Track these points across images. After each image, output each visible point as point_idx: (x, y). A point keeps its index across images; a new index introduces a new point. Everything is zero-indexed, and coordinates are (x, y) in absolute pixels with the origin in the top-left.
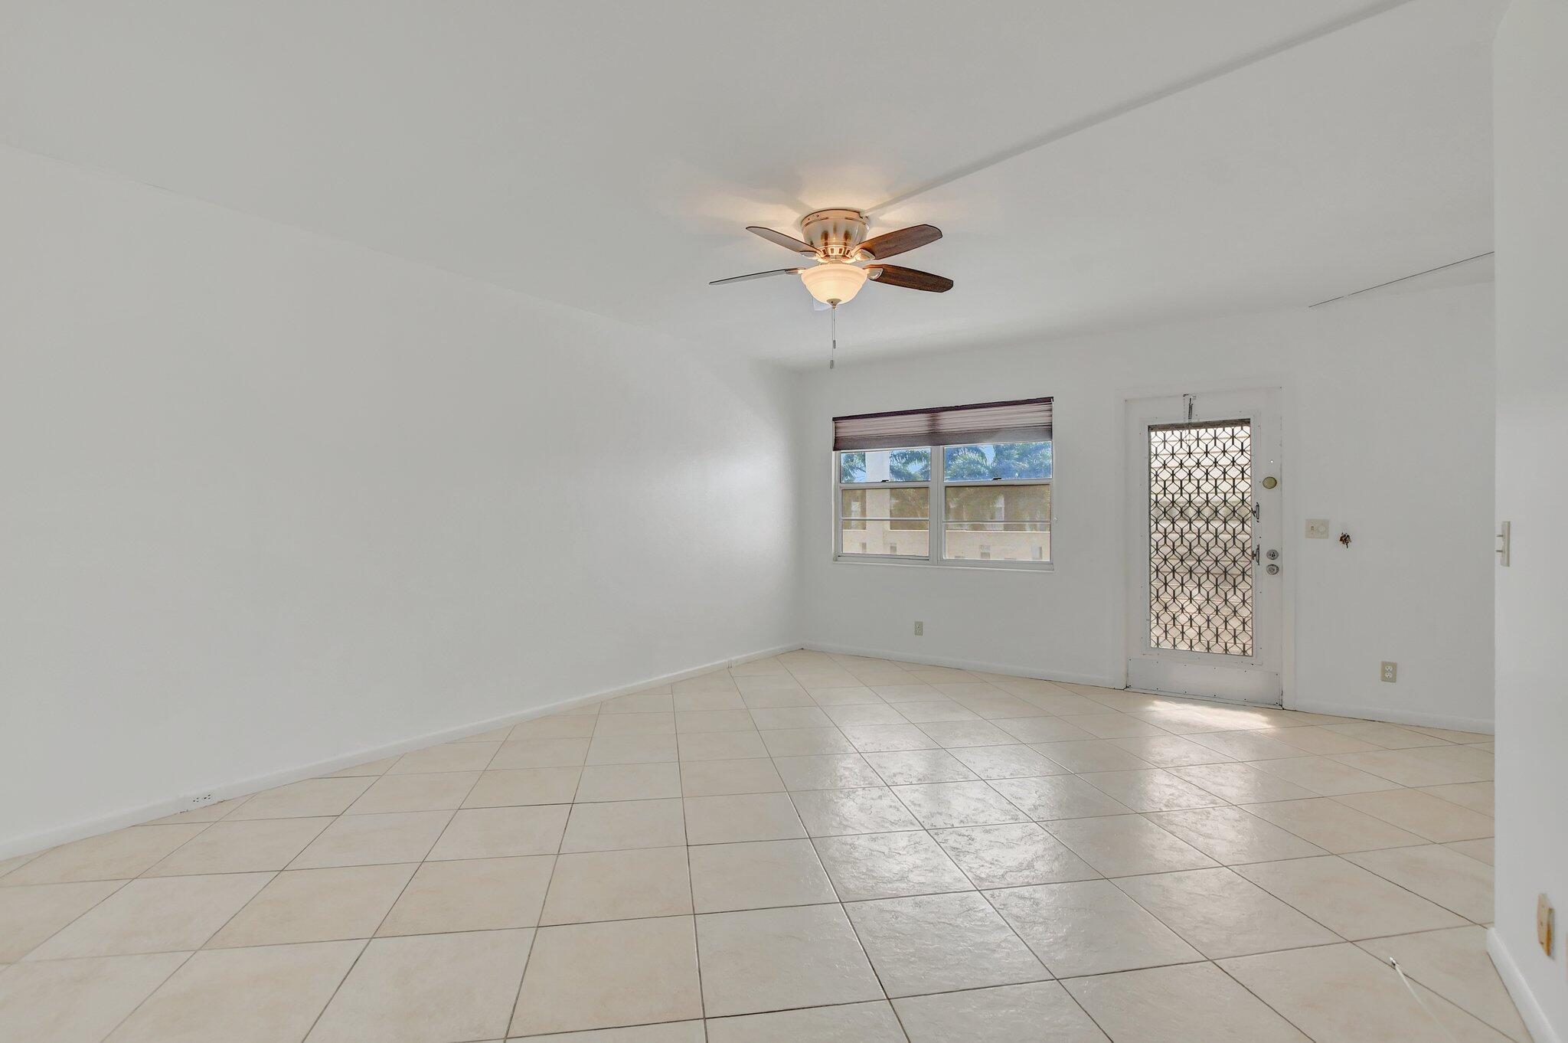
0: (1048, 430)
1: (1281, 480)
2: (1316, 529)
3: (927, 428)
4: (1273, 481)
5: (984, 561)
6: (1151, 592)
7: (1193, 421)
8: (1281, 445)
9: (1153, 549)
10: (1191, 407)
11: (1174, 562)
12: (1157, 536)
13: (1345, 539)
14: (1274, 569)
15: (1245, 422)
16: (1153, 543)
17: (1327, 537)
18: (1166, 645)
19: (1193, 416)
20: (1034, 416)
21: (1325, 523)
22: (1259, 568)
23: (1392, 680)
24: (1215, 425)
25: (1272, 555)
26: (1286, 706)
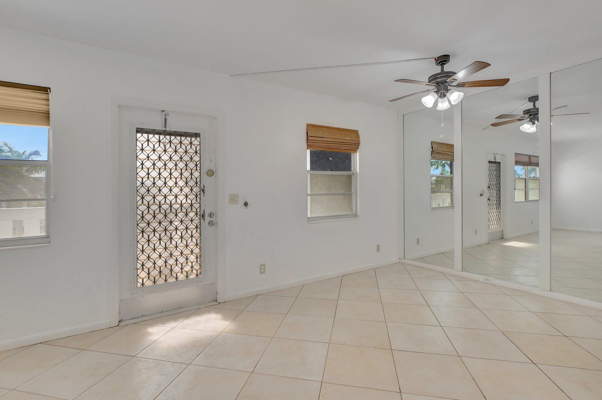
1: (215, 171)
2: (233, 199)
4: (213, 172)
6: (138, 248)
7: (168, 129)
8: (215, 151)
10: (166, 120)
13: (246, 204)
14: (211, 223)
15: (197, 135)
17: (238, 204)
18: (148, 283)
19: (167, 126)
21: (237, 196)
22: (205, 224)
23: (264, 272)
24: (181, 134)
25: (211, 215)
26: (219, 301)
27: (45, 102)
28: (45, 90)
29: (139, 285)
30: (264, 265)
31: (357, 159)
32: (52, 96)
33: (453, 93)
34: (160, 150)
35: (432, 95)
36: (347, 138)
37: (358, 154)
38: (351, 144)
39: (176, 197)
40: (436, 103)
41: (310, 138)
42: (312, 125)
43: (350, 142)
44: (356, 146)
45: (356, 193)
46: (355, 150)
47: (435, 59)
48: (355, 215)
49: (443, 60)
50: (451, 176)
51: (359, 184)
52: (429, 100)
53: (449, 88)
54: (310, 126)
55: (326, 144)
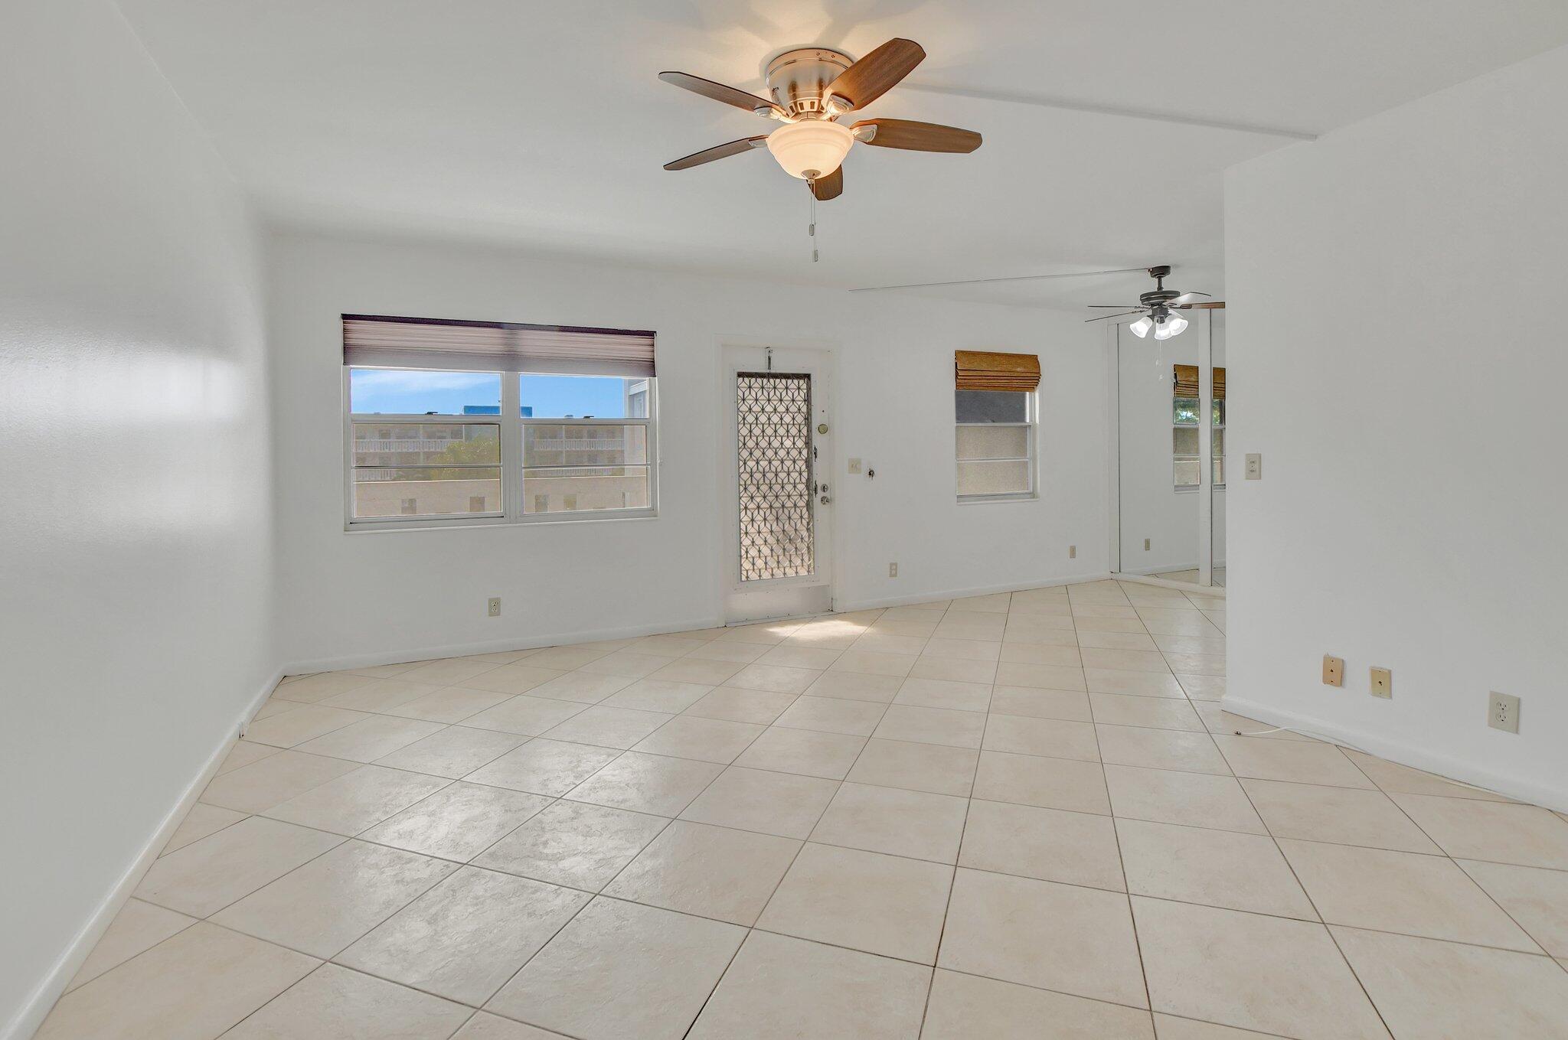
0: (651, 368)
1: (830, 427)
2: (854, 466)
3: (501, 348)
4: (825, 428)
5: (570, 514)
6: (740, 529)
7: (773, 371)
8: (828, 398)
9: (742, 488)
10: (769, 359)
11: (758, 499)
12: (745, 476)
13: (871, 473)
14: (826, 501)
15: (807, 375)
16: (742, 483)
17: (861, 473)
18: (754, 576)
19: (771, 367)
20: (636, 348)
21: (859, 462)
22: (817, 500)
23: (895, 575)
24: (787, 376)
25: (824, 488)
26: (836, 610)
27: (650, 348)
28: (651, 334)
29: (744, 578)
30: (896, 564)
31: (1034, 404)
32: (658, 338)
33: (1173, 319)
34: (762, 398)
35: (1145, 322)
36: (1019, 369)
37: (1037, 394)
38: (1024, 378)
39: (782, 462)
40: (1152, 331)
41: (960, 373)
42: (962, 351)
43: (1024, 375)
44: (1032, 379)
45: (1034, 459)
46: (1032, 389)
47: (1149, 270)
48: (1033, 495)
49: (1161, 271)
50: (1221, 427)
51: (1039, 443)
52: (1141, 327)
53: (1170, 311)
54: (960, 354)
55: (985, 381)
